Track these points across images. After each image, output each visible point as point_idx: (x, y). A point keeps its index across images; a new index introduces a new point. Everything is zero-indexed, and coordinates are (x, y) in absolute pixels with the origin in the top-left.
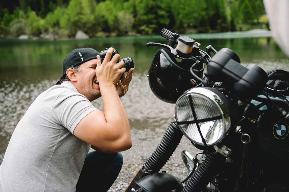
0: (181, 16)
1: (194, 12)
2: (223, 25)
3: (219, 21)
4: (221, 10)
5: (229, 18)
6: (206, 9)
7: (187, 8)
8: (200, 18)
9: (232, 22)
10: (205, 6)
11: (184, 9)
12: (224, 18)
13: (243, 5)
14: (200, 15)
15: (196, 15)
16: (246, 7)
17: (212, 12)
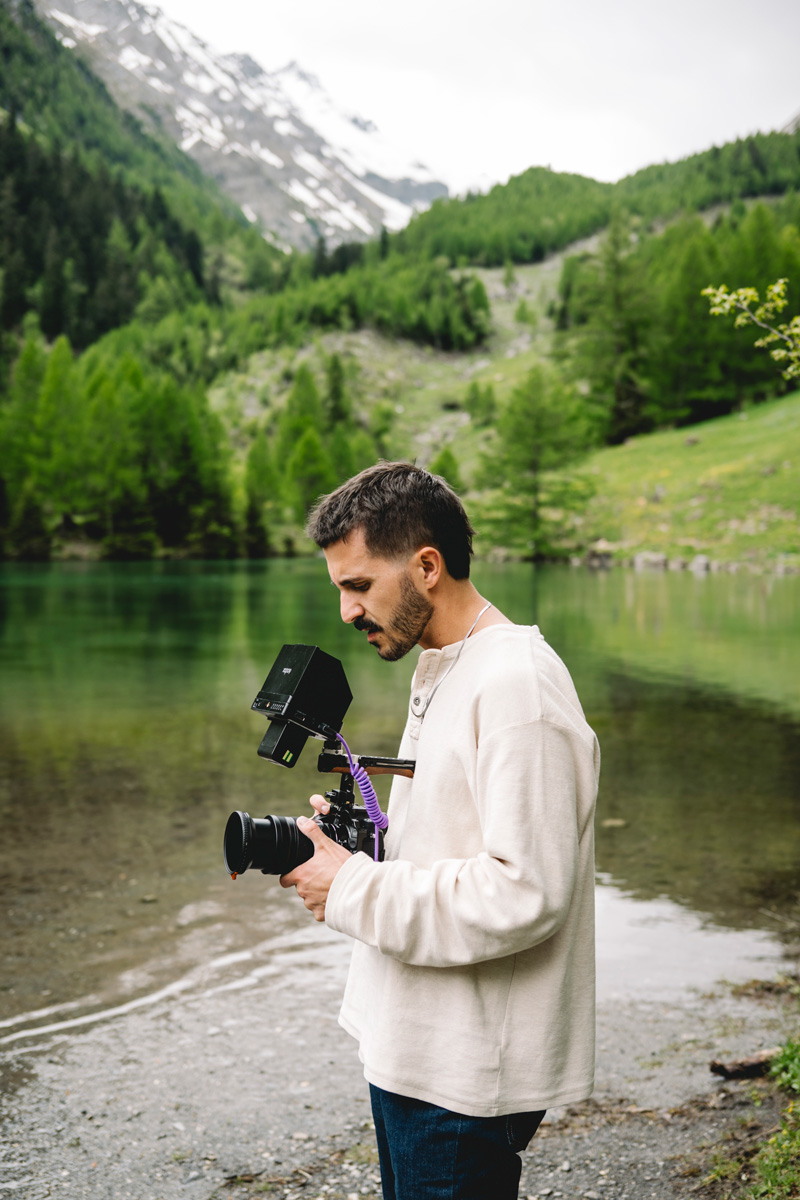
0: (29, 484)
1: (87, 468)
2: (214, 527)
3: (199, 511)
4: (206, 466)
5: (240, 499)
6: (144, 460)
7: (57, 448)
8: (116, 494)
9: (253, 514)
10: (135, 447)
11: (46, 454)
12: (219, 499)
13: (299, 447)
14: (113, 480)
15: (97, 481)
16: (310, 458)
17: (166, 473)
